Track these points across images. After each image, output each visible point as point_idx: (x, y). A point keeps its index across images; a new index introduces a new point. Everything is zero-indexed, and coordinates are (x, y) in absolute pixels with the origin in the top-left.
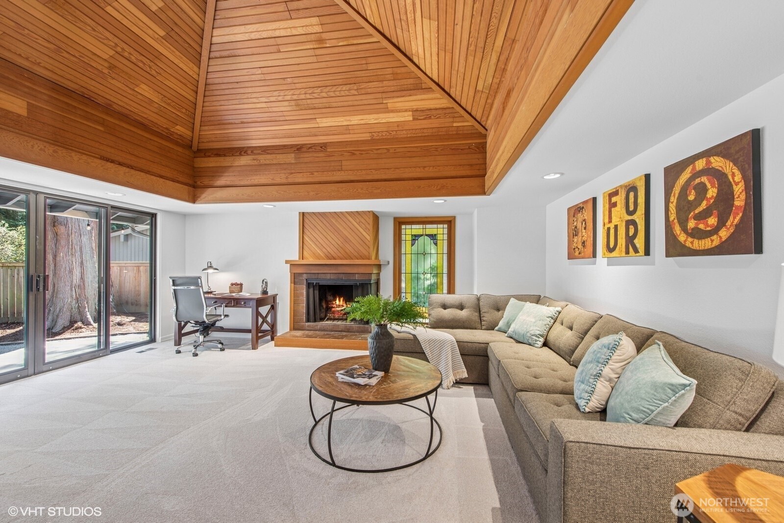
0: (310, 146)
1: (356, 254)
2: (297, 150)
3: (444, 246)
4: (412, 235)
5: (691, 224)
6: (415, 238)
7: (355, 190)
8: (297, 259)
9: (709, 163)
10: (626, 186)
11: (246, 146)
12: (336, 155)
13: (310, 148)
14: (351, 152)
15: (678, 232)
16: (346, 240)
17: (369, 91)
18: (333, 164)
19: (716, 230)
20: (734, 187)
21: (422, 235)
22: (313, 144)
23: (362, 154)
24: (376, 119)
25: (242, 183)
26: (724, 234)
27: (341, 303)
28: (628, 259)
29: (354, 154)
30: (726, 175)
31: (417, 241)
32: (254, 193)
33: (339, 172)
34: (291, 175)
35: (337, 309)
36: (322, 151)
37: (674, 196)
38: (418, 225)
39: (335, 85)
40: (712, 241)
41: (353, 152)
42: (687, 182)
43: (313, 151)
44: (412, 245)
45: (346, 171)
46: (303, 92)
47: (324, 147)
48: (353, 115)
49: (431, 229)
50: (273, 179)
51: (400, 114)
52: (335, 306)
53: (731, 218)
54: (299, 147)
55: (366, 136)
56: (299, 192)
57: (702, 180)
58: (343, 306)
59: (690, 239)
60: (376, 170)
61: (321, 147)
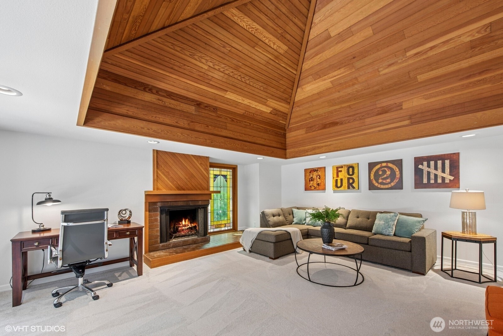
0: (206, 105)
1: (199, 186)
2: (197, 105)
3: (230, 182)
4: (214, 175)
5: (380, 181)
6: (216, 176)
7: (235, 145)
8: (152, 190)
9: (387, 164)
10: (348, 166)
11: (150, 84)
12: (223, 117)
13: (206, 107)
14: (231, 119)
15: (375, 183)
16: (192, 176)
17: (268, 91)
18: (221, 124)
19: (390, 183)
20: (396, 172)
21: (219, 175)
22: (209, 104)
23: (237, 122)
24: (256, 106)
25: (146, 117)
26: (393, 184)
27: (187, 223)
28: (349, 190)
29: (233, 121)
30: (393, 169)
31: (216, 179)
32: (160, 130)
33: (225, 130)
34: (192, 123)
35: (184, 228)
36: (214, 112)
37: (373, 172)
38: (217, 169)
39: (258, 81)
40: (388, 186)
41: (233, 119)
42: (378, 168)
43: (208, 110)
44: (214, 181)
45: (229, 131)
46: (239, 74)
47: (215, 109)
48: (247, 98)
49: (224, 172)
50: (177, 122)
51: (267, 108)
52: (182, 226)
53: (395, 180)
54: (198, 103)
55: (241, 112)
56: (199, 138)
57: (385, 169)
58: (188, 225)
59: (379, 185)
60: (245, 134)
61: (214, 109)
